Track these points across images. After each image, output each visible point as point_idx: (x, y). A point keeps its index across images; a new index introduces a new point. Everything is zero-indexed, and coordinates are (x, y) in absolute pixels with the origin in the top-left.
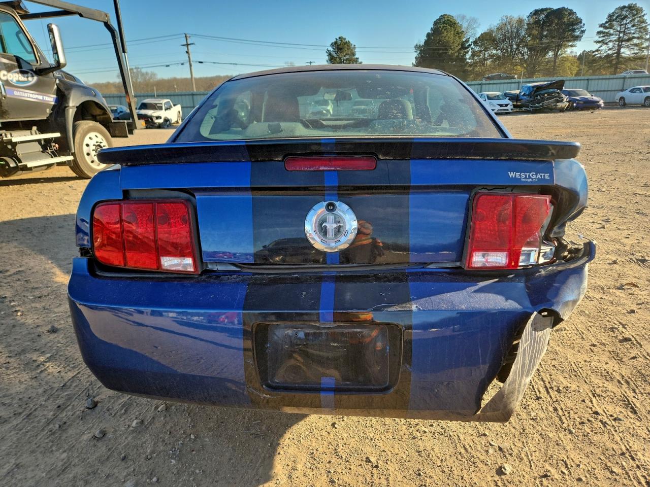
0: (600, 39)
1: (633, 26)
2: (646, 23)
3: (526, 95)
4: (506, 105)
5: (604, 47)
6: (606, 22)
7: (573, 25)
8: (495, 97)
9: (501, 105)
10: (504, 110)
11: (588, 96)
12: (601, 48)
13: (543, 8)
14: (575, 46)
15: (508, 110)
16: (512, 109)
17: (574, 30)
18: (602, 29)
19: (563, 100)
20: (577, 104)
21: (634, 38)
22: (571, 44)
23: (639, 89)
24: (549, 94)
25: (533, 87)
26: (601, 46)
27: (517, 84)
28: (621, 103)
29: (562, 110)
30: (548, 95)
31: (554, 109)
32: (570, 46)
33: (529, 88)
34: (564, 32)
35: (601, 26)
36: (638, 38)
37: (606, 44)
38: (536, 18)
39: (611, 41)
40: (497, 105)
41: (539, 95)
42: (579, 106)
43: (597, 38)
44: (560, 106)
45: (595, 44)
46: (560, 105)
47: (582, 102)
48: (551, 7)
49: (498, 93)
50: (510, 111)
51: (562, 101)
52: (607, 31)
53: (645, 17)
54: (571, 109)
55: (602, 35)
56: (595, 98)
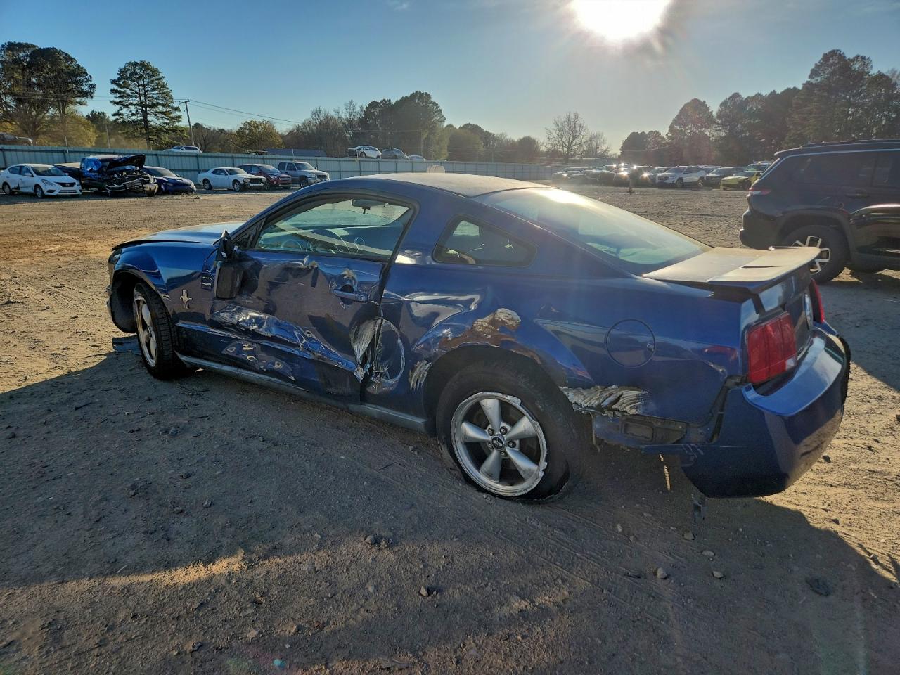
0: (118, 100)
1: (154, 89)
2: (168, 89)
3: (94, 172)
4: (72, 185)
5: (124, 111)
6: (119, 79)
7: (76, 76)
8: (45, 171)
9: (63, 185)
10: (70, 191)
11: (174, 177)
12: (122, 112)
13: (21, 42)
14: (85, 105)
15: (75, 191)
16: (80, 191)
17: (80, 83)
18: (115, 87)
19: (150, 181)
20: (165, 186)
21: (158, 104)
22: (78, 100)
23: (222, 171)
24: (129, 172)
25: (103, 161)
26: (121, 109)
27: (61, 154)
28: (206, 185)
29: (151, 194)
30: (127, 174)
31: (142, 192)
32: (79, 103)
33: (95, 162)
34: (66, 83)
35: (113, 82)
36: (163, 105)
37: (127, 106)
38: (13, 55)
39: (131, 104)
40: (57, 185)
41: (115, 172)
42: (168, 188)
43: (112, 97)
44: (148, 189)
45: (112, 105)
46: (148, 187)
47: (171, 184)
48: (34, 44)
49: (50, 167)
50: (79, 193)
51: (148, 182)
52: (123, 90)
53: (164, 80)
54: (161, 192)
55: (118, 95)
56: (186, 181)
